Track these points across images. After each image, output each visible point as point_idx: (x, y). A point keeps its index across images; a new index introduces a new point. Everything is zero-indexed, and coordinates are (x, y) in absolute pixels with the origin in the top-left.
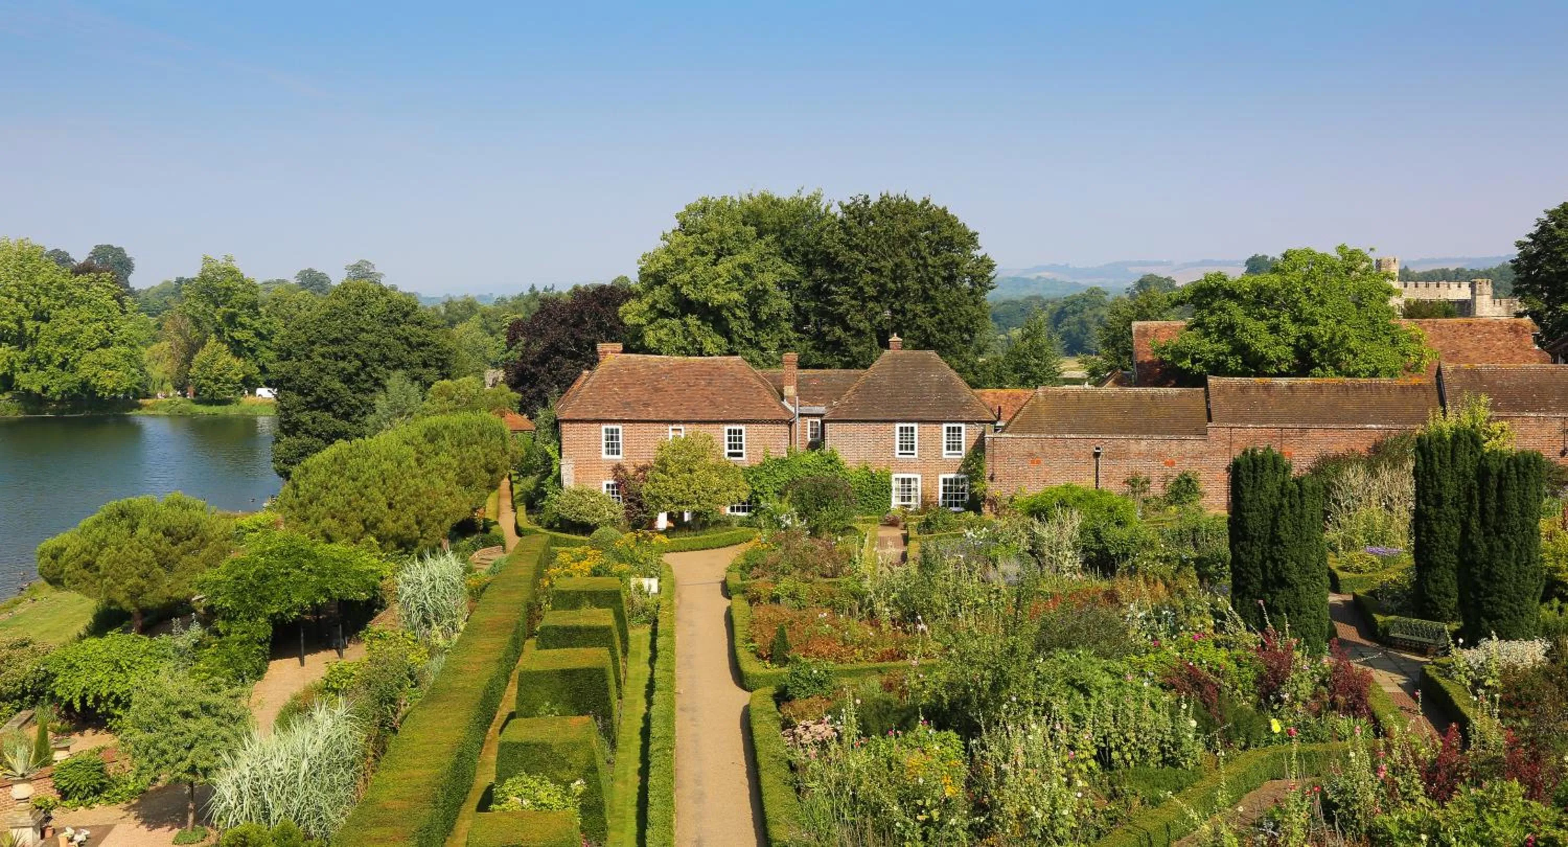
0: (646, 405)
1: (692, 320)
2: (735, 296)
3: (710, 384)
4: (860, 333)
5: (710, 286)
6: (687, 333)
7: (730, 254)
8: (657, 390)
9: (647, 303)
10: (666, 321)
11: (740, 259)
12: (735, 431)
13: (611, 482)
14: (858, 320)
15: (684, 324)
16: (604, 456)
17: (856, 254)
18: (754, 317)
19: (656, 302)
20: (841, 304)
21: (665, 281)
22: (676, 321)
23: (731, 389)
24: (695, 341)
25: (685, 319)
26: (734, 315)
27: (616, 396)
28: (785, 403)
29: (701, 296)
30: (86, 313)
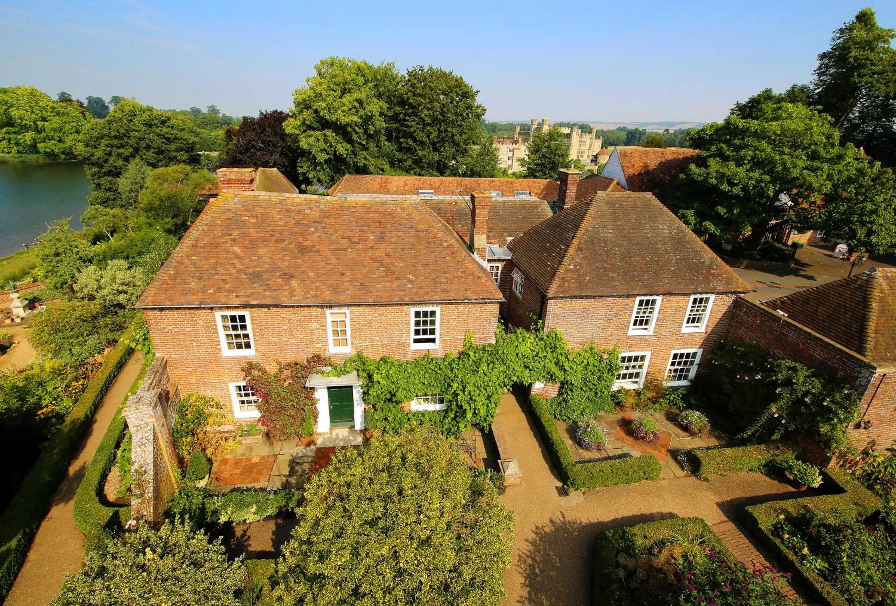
0: (288, 277)
1: (329, 133)
2: (355, 118)
3: (381, 239)
4: (422, 143)
5: (339, 112)
6: (326, 141)
7: (350, 92)
8: (302, 250)
9: (300, 120)
10: (312, 132)
11: (356, 95)
12: (426, 314)
13: (243, 384)
14: (421, 136)
15: (325, 135)
16: (227, 352)
17: (419, 99)
18: (366, 131)
19: (305, 120)
20: (411, 127)
21: (310, 107)
22: (318, 133)
23: (413, 246)
24: (331, 146)
25: (324, 132)
26: (354, 130)
27: (236, 262)
28: (476, 256)
29: (334, 118)
30: (65, 118)
